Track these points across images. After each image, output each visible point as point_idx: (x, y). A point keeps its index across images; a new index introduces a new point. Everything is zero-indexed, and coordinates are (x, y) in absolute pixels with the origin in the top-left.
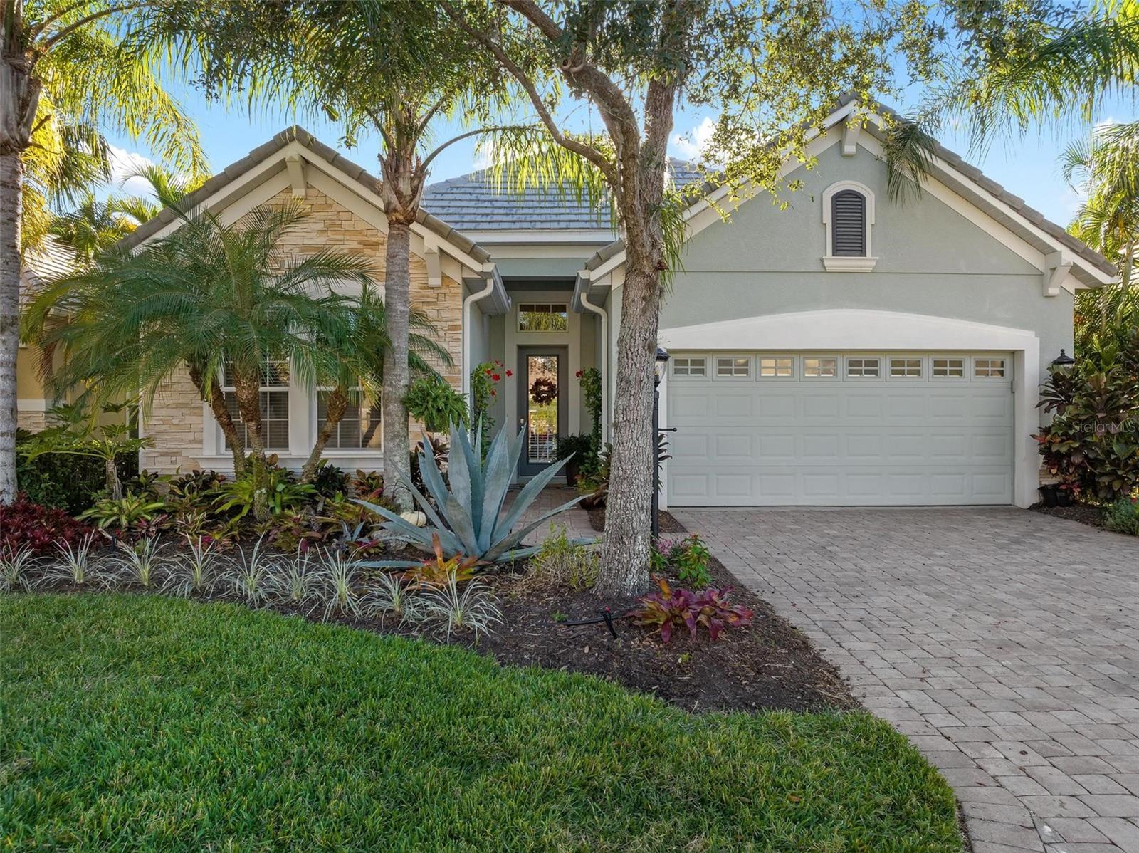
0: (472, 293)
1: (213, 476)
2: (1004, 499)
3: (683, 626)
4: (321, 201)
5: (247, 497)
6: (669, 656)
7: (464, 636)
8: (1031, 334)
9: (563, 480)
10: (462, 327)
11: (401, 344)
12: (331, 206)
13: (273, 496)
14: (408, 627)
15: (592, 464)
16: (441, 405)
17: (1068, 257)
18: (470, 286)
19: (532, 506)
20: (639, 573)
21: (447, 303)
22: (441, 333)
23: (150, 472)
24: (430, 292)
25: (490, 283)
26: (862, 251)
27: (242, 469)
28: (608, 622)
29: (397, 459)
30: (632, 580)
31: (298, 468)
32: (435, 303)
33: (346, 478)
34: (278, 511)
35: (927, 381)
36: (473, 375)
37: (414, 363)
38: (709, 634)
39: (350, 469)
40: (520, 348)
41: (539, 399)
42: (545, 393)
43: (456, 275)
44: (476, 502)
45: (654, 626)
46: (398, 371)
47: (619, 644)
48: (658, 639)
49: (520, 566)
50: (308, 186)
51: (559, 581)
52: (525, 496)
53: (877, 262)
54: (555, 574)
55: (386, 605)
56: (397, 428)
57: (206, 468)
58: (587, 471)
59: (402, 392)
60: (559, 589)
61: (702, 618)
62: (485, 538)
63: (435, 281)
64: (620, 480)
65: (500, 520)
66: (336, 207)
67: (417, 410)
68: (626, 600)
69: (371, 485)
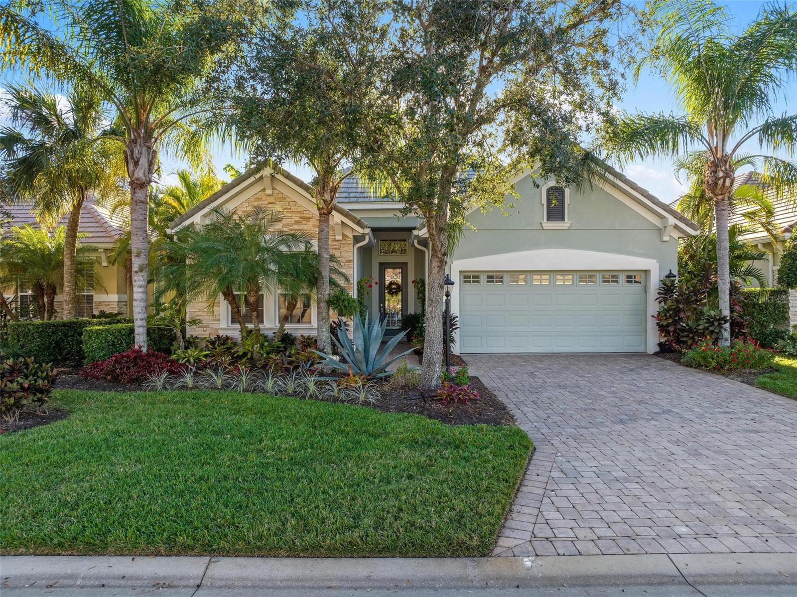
0: (358, 243)
1: (227, 338)
2: (641, 349)
3: (453, 399)
4: (280, 196)
5: (250, 349)
6: (446, 410)
7: (366, 403)
8: (654, 261)
9: (406, 340)
10: (353, 261)
11: (326, 273)
12: (285, 199)
13: (262, 348)
14: (342, 401)
15: (421, 330)
16: (346, 304)
17: (672, 220)
18: (357, 239)
19: (391, 353)
20: (437, 380)
21: (345, 249)
22: (342, 264)
23: (194, 336)
24: (336, 243)
25: (367, 238)
26: (563, 219)
27: (245, 334)
28: (423, 398)
29: (324, 330)
30: (434, 383)
31: (270, 334)
32: (339, 249)
33: (295, 339)
34: (265, 355)
35: (599, 287)
36: (359, 283)
37: (332, 283)
38: (463, 402)
39: (298, 334)
40: (381, 264)
41: (391, 293)
42: (394, 289)
43: (350, 235)
44: (366, 351)
45: (442, 399)
46: (324, 287)
47: (427, 405)
48: (443, 404)
49: (387, 379)
50: (273, 189)
51: (404, 384)
52: (388, 348)
53: (571, 224)
54: (402, 382)
55: (332, 394)
56: (324, 315)
57: (222, 333)
58: (418, 334)
59: (327, 297)
60: (403, 387)
61: (461, 396)
62: (370, 367)
63: (339, 237)
64: (429, 341)
65: (376, 359)
66: (287, 199)
67: (334, 306)
68: (432, 391)
69: (309, 342)
